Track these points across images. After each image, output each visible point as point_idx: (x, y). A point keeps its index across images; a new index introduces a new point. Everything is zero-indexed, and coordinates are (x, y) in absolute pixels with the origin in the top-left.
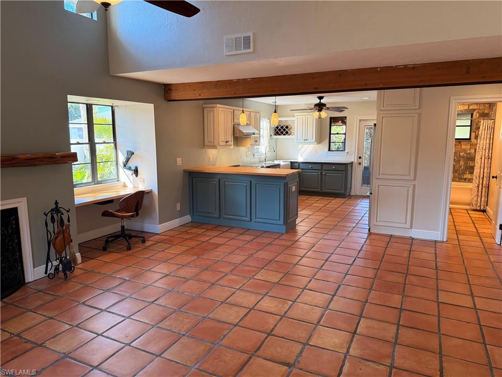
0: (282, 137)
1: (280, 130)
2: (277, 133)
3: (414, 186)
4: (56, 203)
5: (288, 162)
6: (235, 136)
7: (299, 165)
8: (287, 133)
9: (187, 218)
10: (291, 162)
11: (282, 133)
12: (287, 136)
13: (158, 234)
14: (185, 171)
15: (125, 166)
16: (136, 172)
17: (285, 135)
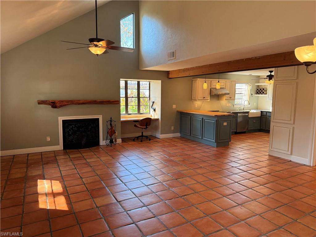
0: (260, 95)
1: (259, 91)
2: (258, 93)
3: (294, 128)
4: (111, 118)
5: (259, 111)
6: (212, 94)
7: (266, 113)
8: (263, 93)
9: (178, 135)
10: (261, 111)
11: (260, 93)
12: (263, 95)
13: (159, 139)
14: (178, 112)
15: (152, 107)
16: (155, 110)
17: (262, 94)
